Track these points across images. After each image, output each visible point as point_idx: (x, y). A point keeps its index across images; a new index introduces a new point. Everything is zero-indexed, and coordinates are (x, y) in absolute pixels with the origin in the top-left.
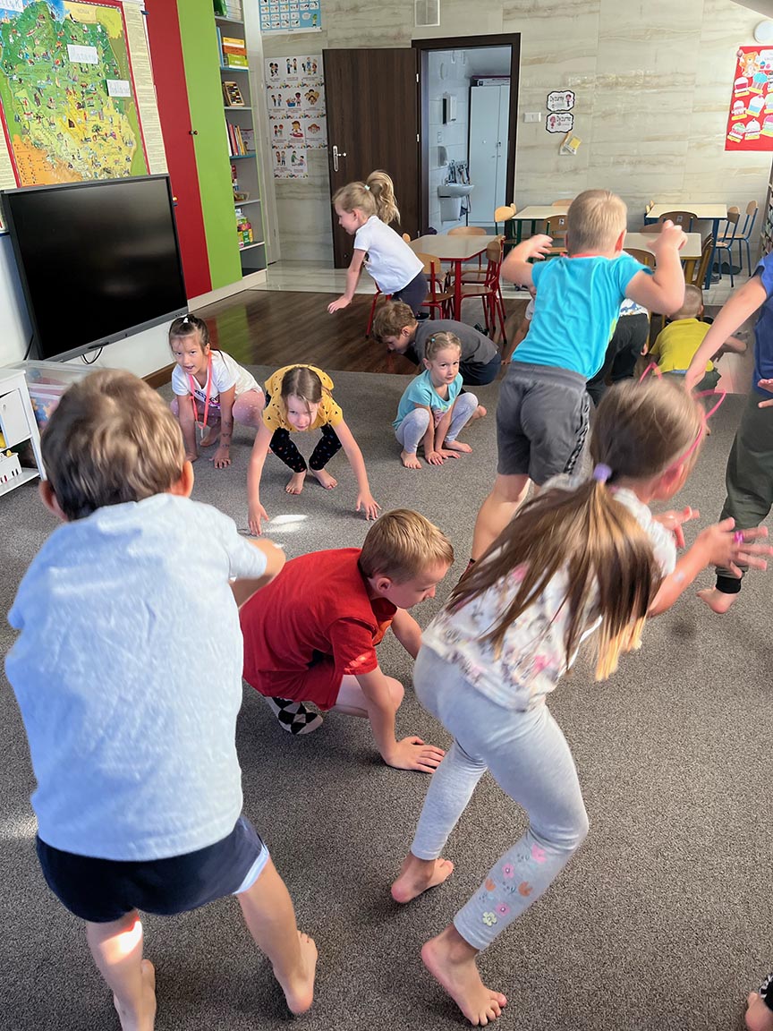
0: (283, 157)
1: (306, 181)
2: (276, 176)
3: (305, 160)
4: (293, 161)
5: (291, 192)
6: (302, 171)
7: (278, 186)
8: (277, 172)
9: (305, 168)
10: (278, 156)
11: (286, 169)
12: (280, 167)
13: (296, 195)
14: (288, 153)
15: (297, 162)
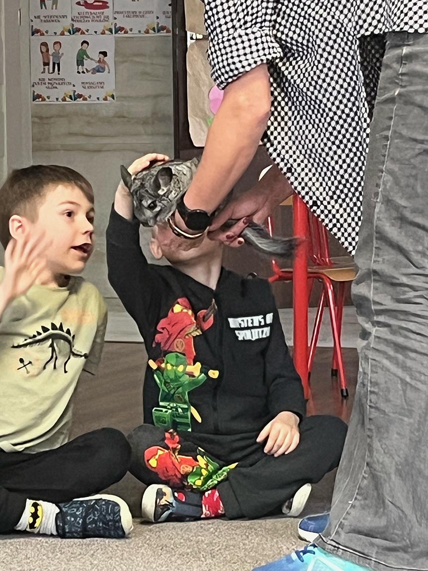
0: (57, 55)
1: (110, 108)
2: (36, 97)
3: (110, 60)
4: (80, 62)
5: (71, 134)
6: (101, 85)
7: (40, 119)
8: (39, 90)
9: (108, 78)
10: (45, 53)
11: (62, 82)
12: (47, 76)
13: (82, 141)
14: (70, 46)
15: (89, 64)
